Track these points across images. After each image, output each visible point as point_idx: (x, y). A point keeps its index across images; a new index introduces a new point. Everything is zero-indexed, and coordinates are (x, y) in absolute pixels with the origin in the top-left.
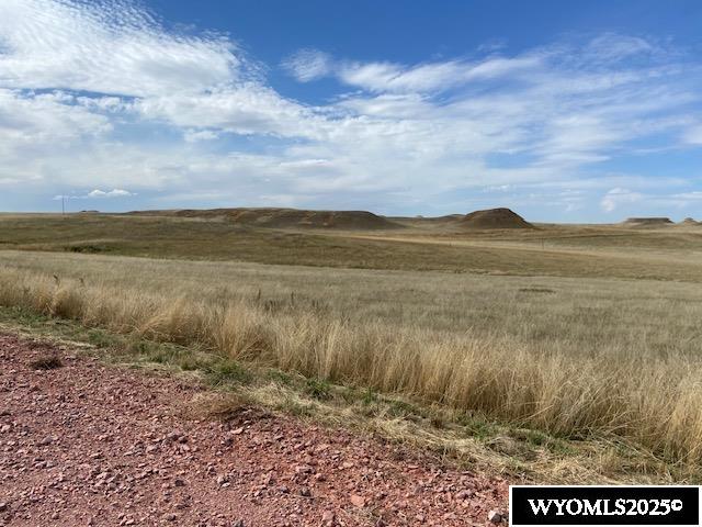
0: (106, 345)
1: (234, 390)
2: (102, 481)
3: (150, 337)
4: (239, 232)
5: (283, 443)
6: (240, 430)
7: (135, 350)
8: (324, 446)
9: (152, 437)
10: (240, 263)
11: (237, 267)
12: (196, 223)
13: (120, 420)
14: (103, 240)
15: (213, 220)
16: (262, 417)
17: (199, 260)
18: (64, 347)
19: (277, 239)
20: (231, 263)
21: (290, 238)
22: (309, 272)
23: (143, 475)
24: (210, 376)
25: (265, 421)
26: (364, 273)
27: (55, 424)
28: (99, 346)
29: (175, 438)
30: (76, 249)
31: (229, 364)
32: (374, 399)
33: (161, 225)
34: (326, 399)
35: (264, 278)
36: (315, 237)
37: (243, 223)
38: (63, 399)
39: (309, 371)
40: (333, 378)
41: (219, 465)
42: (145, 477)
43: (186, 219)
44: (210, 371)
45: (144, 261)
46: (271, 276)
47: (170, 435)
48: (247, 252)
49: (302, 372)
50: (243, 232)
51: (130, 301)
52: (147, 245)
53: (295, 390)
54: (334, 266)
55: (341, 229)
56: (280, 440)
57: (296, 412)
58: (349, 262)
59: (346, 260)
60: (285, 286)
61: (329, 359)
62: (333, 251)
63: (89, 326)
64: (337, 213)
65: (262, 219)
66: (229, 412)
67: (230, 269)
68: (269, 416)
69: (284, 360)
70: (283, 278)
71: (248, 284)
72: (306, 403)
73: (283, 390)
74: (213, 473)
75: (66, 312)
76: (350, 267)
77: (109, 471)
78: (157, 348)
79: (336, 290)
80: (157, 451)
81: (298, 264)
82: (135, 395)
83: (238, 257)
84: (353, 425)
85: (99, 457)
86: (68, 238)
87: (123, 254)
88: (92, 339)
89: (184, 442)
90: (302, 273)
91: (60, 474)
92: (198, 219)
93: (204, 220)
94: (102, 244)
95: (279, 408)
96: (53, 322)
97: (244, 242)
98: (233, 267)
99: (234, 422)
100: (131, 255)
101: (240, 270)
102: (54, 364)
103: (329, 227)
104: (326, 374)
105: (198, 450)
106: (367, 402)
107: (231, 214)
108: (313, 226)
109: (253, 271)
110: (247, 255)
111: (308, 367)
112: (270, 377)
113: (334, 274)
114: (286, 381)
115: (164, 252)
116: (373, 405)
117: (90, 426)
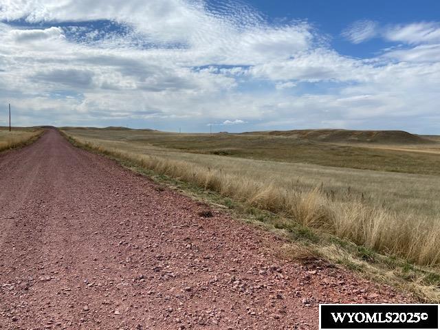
0: (233, 207)
1: (307, 245)
2: (236, 286)
3: (256, 206)
4: (306, 145)
5: (344, 287)
6: (314, 272)
7: (248, 212)
8: (375, 295)
9: (261, 266)
10: (306, 164)
11: (305, 167)
12: (280, 139)
13: (244, 252)
14: (229, 149)
15: (290, 137)
16: (329, 267)
17: (281, 161)
18: (213, 206)
19: (333, 149)
20: (301, 164)
21: (343, 149)
22: (356, 173)
23: (258, 287)
24: (292, 234)
25: (331, 269)
26: (398, 176)
27: (211, 248)
28: (230, 208)
29: (275, 269)
30: (216, 153)
31: (303, 228)
32: (412, 268)
33: (260, 140)
34: (373, 262)
35: (322, 174)
36: (360, 148)
37: (309, 139)
38: (214, 234)
39: (359, 241)
40: (377, 248)
41: (302, 291)
42: (260, 288)
43: (275, 137)
44: (292, 231)
45: (251, 161)
46: (326, 173)
47: (272, 266)
48: (311, 157)
49: (353, 241)
50: (310, 144)
51: (245, 184)
52: (252, 152)
53: (349, 253)
54: (374, 170)
55: (382, 143)
56: (342, 284)
57: (352, 268)
58: (387, 167)
59: (385, 165)
60: (337, 181)
61: (374, 235)
62: (373, 159)
63: (224, 196)
64: (378, 132)
65: (323, 137)
66: (306, 259)
67: (300, 168)
68: (334, 267)
69: (340, 231)
70: (335, 176)
71: (312, 178)
72: (358, 262)
73: (340, 251)
74: (299, 295)
75: (213, 187)
76: (387, 170)
77: (240, 280)
78: (260, 213)
79: (375, 186)
80: (265, 274)
81: (347, 167)
82: (251, 239)
83: (306, 161)
84: (396, 285)
85: (234, 271)
86: (213, 147)
87: (239, 156)
88: (226, 203)
89: (280, 272)
90: (350, 173)
91: (215, 277)
92: (281, 136)
93: (285, 137)
94: (229, 151)
95: (339, 262)
96: (206, 192)
97: (310, 151)
98: (302, 167)
99: (310, 266)
100: (244, 157)
101: (306, 169)
102: (209, 215)
103: (371, 142)
104: (372, 245)
105: (289, 279)
106: (406, 270)
107: (302, 134)
108: (359, 141)
109: (315, 170)
110: (312, 160)
111: (358, 238)
112: (330, 241)
113: (375, 175)
114: (342, 245)
115: (261, 156)
116: (411, 273)
117: (229, 253)
